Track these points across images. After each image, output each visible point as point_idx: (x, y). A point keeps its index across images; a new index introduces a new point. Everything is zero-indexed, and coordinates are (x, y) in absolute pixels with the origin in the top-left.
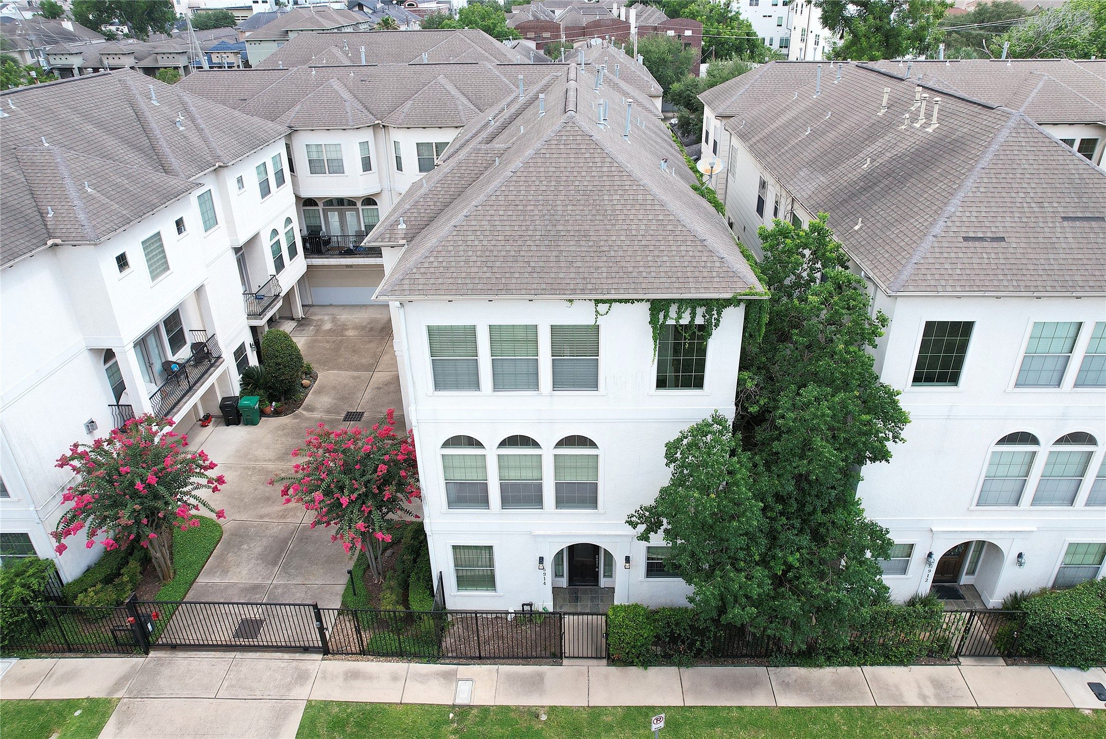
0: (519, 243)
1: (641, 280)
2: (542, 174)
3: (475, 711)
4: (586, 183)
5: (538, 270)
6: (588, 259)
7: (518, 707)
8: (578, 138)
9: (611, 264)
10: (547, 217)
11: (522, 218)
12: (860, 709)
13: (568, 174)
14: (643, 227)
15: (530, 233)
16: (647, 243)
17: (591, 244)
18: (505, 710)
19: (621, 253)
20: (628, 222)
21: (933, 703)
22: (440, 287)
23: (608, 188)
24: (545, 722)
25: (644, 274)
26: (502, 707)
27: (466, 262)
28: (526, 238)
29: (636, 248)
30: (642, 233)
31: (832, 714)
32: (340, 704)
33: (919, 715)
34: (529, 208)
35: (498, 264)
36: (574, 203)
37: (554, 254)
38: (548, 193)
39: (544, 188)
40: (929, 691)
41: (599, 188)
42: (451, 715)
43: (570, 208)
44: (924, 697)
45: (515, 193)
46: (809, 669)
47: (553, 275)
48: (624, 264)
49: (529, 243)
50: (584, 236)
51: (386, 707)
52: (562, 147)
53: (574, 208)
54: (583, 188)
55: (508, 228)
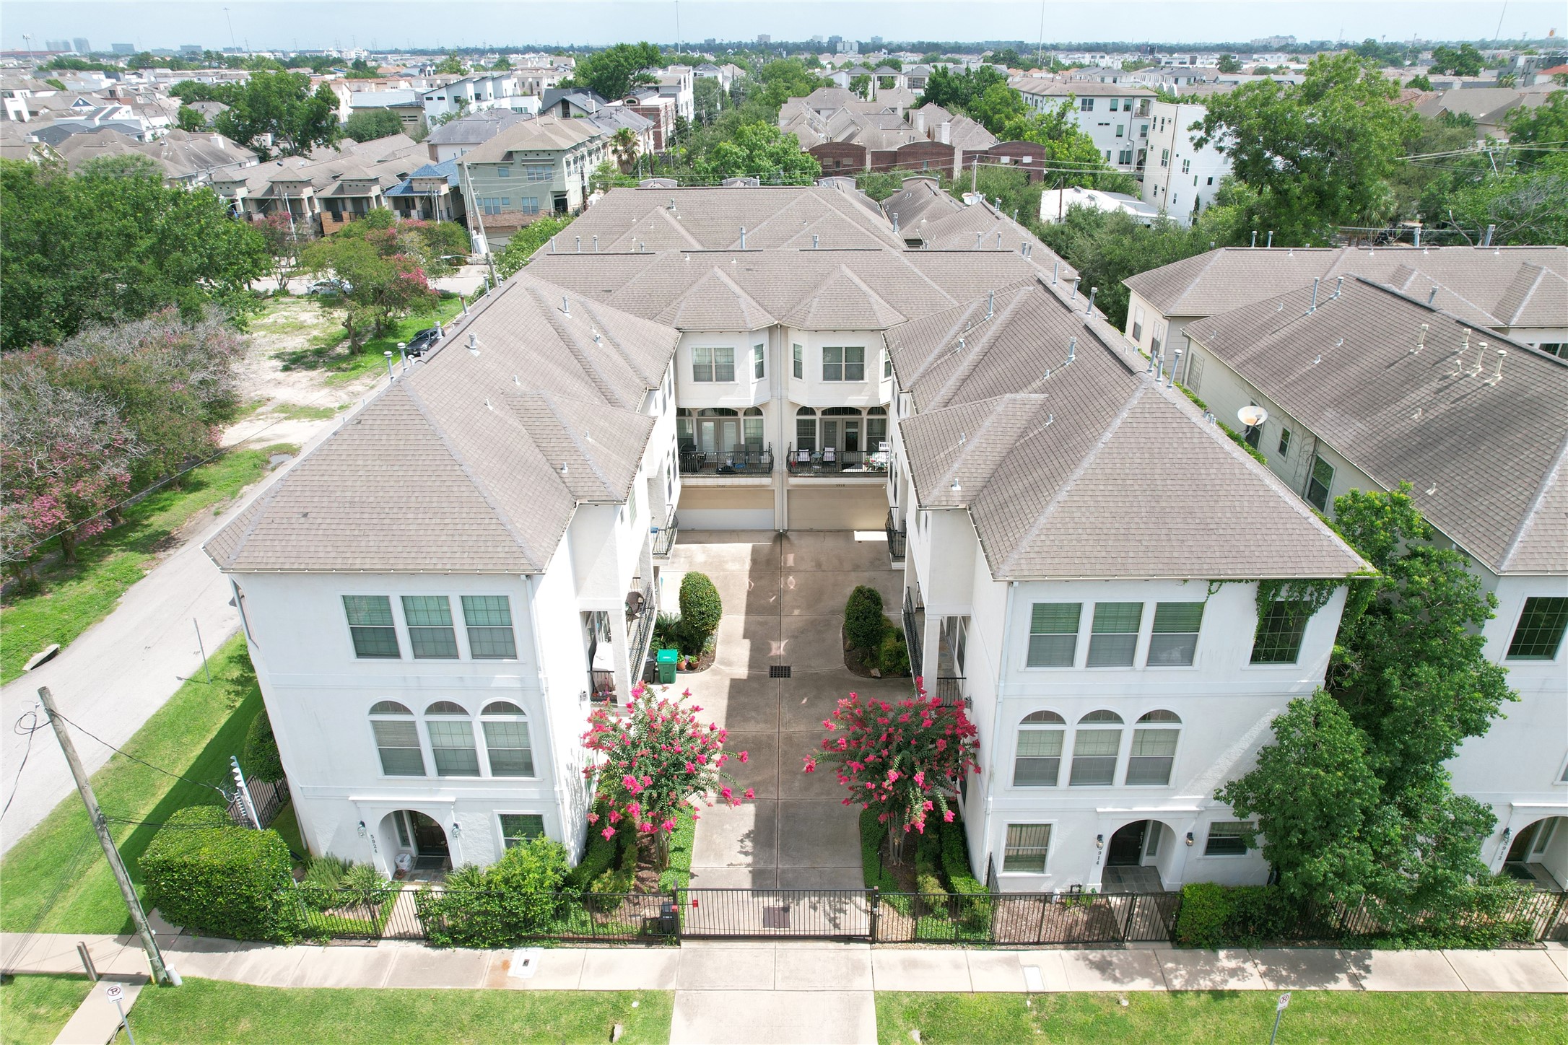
0: (1127, 520)
1: (1254, 560)
2: (1133, 446)
3: (1052, 998)
4: (1179, 456)
5: (1151, 549)
6: (1198, 537)
7: (1095, 993)
8: (1162, 405)
9: (1222, 543)
10: (1148, 493)
11: (1123, 493)
12: (1452, 994)
13: (1159, 446)
14: (1246, 504)
15: (1135, 509)
16: (1254, 521)
17: (1198, 521)
18: (1084, 996)
19: (1229, 531)
20: (1230, 498)
21: (1529, 989)
22: (1058, 567)
23: (1202, 461)
24: (1127, 1008)
25: (1257, 554)
26: (1079, 993)
27: (1079, 540)
28: (1133, 515)
29: (1243, 526)
30: (1246, 509)
31: (1424, 999)
32: (908, 994)
33: (1516, 1001)
34: (1129, 482)
35: (1110, 543)
36: (1173, 477)
37: (1164, 532)
38: (1144, 466)
39: (1139, 461)
40: (1521, 976)
41: (1194, 461)
42: (1029, 1003)
43: (1169, 482)
44: (1518, 983)
45: (1110, 466)
46: (1387, 952)
47: (1167, 555)
48: (1234, 543)
49: (1136, 520)
50: (1191, 513)
51: (958, 996)
52: (1147, 415)
53: (1174, 483)
54: (1178, 461)
55: (1111, 504)
